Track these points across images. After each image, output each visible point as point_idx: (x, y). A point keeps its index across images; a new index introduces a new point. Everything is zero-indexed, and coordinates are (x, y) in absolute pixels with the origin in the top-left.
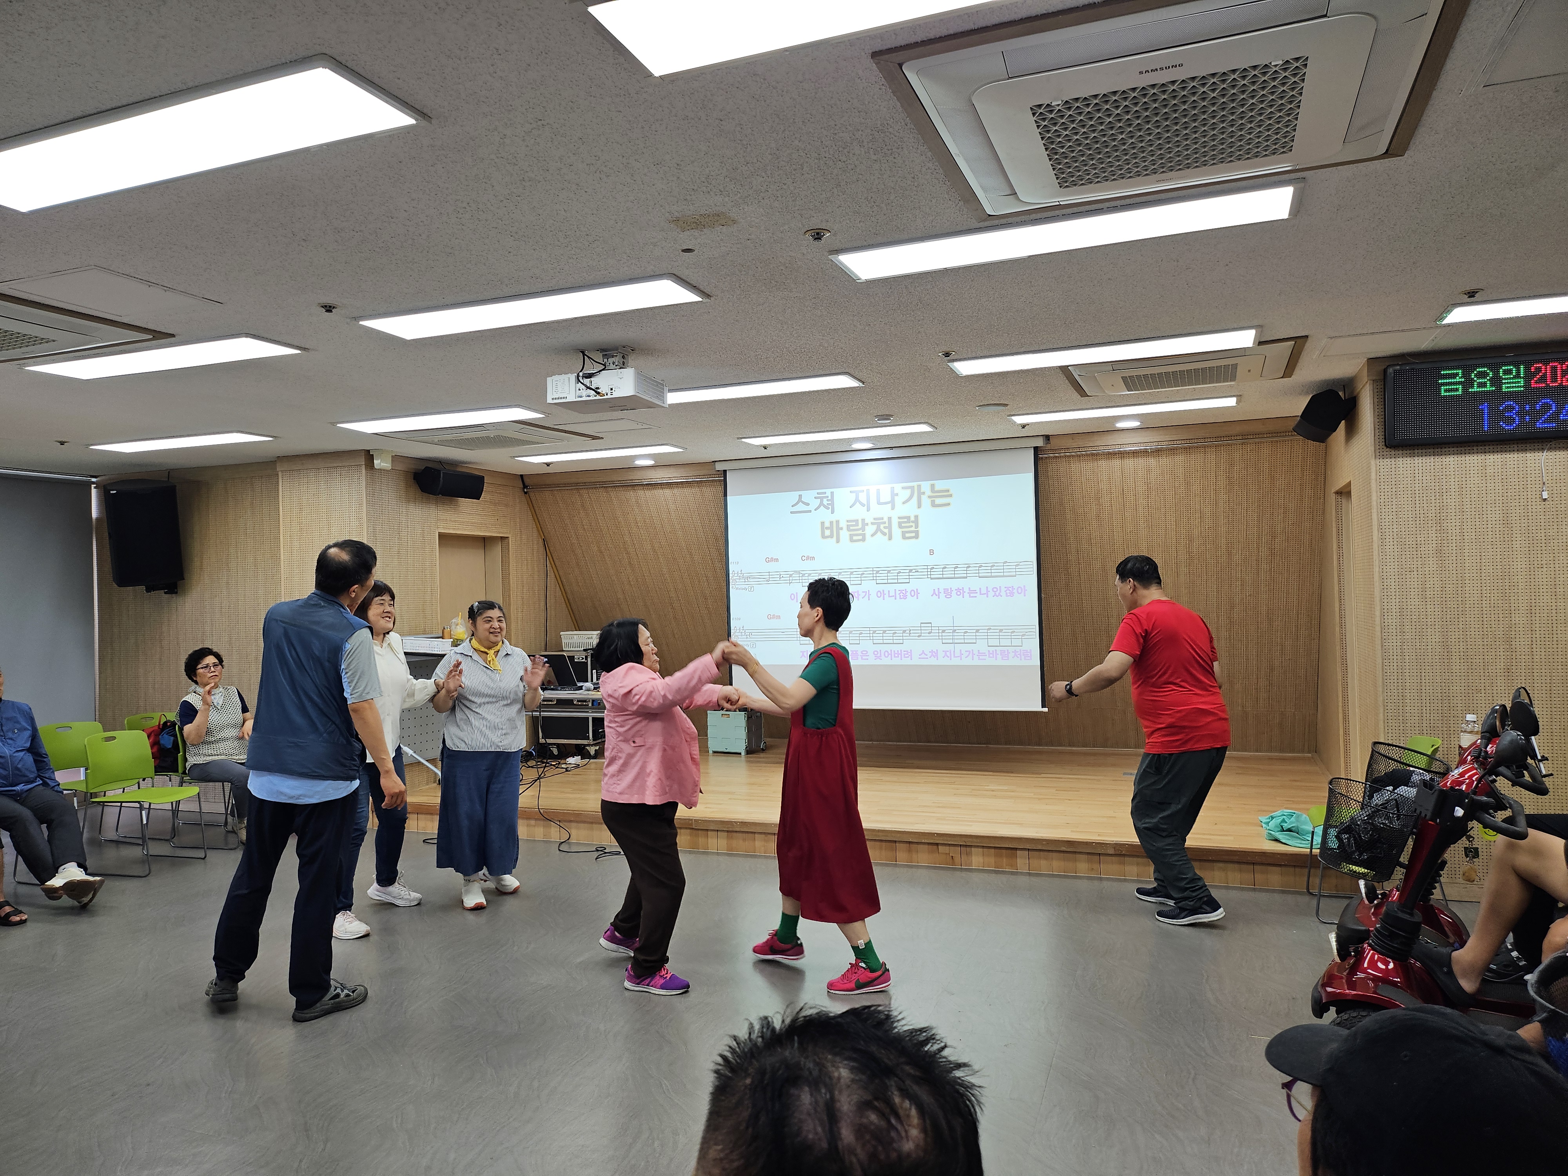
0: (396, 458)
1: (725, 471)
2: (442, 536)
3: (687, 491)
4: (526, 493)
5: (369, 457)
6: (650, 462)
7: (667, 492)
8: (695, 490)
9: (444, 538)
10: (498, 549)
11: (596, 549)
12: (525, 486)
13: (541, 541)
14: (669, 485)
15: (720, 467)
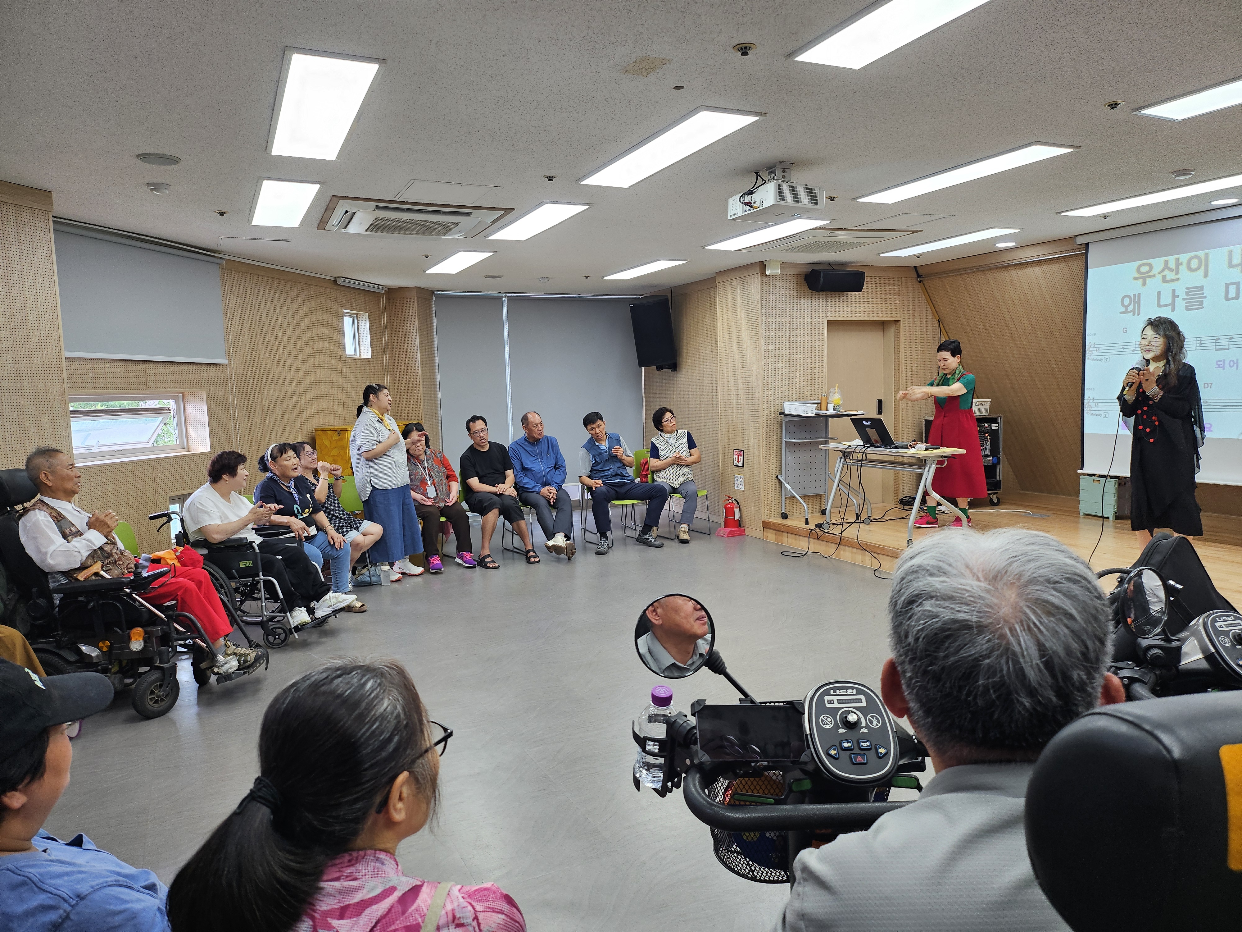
0: (783, 265)
1: (1087, 244)
2: (829, 323)
3: (1055, 267)
4: (920, 282)
5: (762, 266)
6: (1012, 244)
7: (1037, 270)
8: (1063, 265)
9: (832, 325)
10: (892, 330)
11: (982, 326)
12: (919, 276)
13: (936, 322)
14: (1039, 263)
15: (1081, 240)
